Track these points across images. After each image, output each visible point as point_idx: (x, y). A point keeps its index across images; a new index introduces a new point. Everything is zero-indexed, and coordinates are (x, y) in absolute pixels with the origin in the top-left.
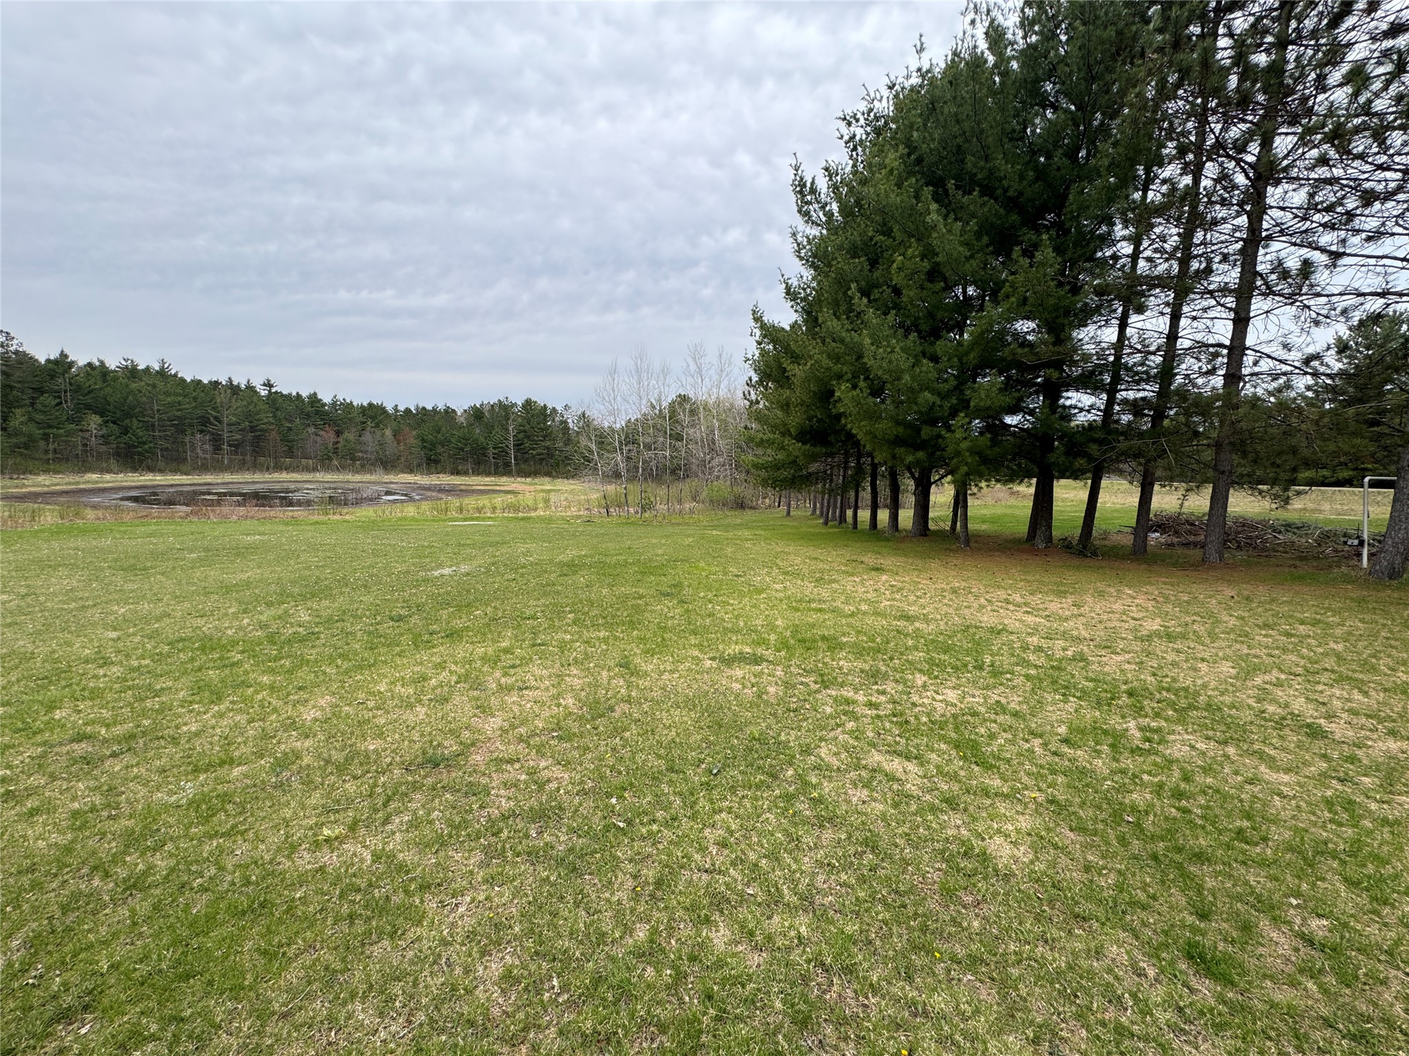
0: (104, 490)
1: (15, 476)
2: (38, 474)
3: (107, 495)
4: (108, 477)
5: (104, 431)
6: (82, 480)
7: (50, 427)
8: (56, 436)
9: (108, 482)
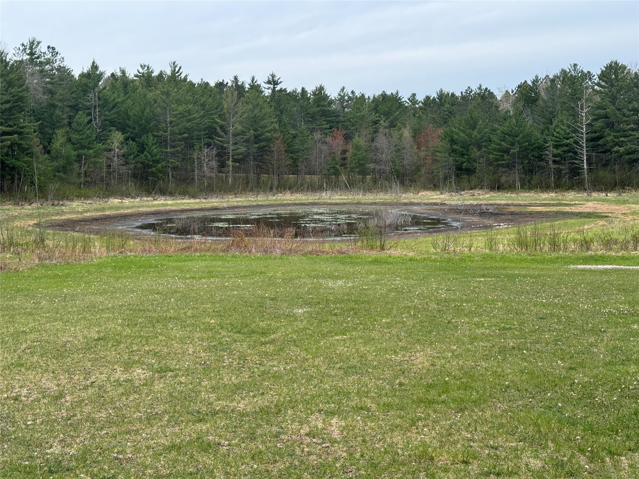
0: (125, 217)
1: (56, 203)
2: (72, 200)
3: (130, 222)
4: (127, 202)
5: (125, 150)
6: (106, 205)
7: (83, 147)
8: (88, 157)
9: (128, 208)
